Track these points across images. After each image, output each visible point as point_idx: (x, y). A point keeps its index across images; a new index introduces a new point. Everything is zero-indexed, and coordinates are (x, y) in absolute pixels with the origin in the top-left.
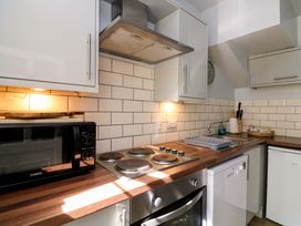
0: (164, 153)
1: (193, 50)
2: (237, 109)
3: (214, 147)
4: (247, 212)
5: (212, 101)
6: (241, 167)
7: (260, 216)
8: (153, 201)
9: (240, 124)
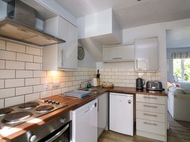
0: (47, 104)
1: (64, 42)
2: (97, 73)
3: (80, 97)
4: (98, 128)
5: (84, 69)
6: (93, 106)
7: (107, 129)
8: (30, 138)
9: (99, 82)
